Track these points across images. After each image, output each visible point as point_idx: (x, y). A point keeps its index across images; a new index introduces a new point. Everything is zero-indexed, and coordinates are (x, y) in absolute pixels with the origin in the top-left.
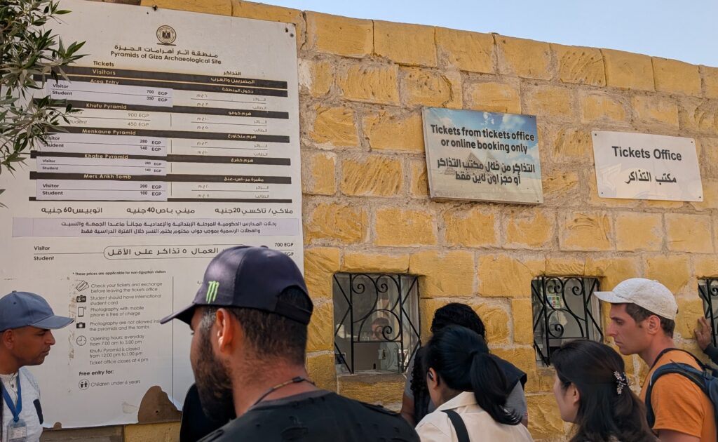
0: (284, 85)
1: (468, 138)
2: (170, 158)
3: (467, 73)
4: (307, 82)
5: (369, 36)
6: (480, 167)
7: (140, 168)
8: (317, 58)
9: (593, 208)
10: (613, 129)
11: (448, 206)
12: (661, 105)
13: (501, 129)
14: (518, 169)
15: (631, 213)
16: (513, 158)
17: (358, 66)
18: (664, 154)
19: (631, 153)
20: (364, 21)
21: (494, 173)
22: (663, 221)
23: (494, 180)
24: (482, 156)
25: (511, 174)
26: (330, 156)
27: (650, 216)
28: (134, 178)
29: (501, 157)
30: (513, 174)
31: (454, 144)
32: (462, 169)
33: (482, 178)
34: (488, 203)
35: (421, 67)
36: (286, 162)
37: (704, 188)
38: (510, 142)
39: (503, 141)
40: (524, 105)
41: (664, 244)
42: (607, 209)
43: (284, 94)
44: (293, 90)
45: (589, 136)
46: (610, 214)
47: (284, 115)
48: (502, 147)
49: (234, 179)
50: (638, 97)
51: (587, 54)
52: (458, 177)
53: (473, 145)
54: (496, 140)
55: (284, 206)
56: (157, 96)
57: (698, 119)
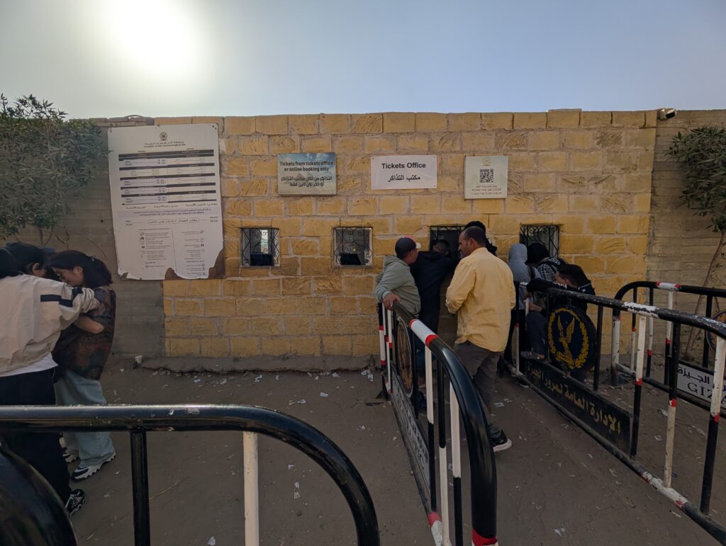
0: (212, 151)
1: (299, 167)
2: (168, 186)
3: (304, 135)
4: (224, 148)
5: (254, 124)
6: (303, 179)
7: (157, 191)
8: (229, 137)
9: (368, 195)
10: (384, 155)
11: (290, 199)
12: (417, 139)
13: (316, 160)
14: (323, 179)
15: (390, 197)
16: (321, 174)
17: (248, 138)
18: (415, 165)
19: (393, 166)
20: (251, 117)
21: (311, 181)
22: (410, 199)
23: (310, 185)
24: (304, 174)
25: (319, 182)
26: (234, 180)
27: (401, 197)
28: (156, 195)
29: (314, 174)
30: (320, 182)
31: (291, 170)
32: (294, 181)
33: (304, 184)
34: (309, 196)
35: (280, 136)
36: (214, 184)
37: (438, 181)
38: (320, 167)
39: (316, 166)
40: (333, 147)
41: (409, 210)
42: (376, 195)
43: (213, 155)
44: (216, 153)
45: (369, 160)
46: (377, 198)
47: (213, 164)
48: (315, 169)
49: (192, 192)
50: (402, 136)
51: (372, 116)
52: (291, 185)
53: (300, 170)
54: (312, 166)
55: (213, 202)
56: (162, 161)
57: (441, 144)
